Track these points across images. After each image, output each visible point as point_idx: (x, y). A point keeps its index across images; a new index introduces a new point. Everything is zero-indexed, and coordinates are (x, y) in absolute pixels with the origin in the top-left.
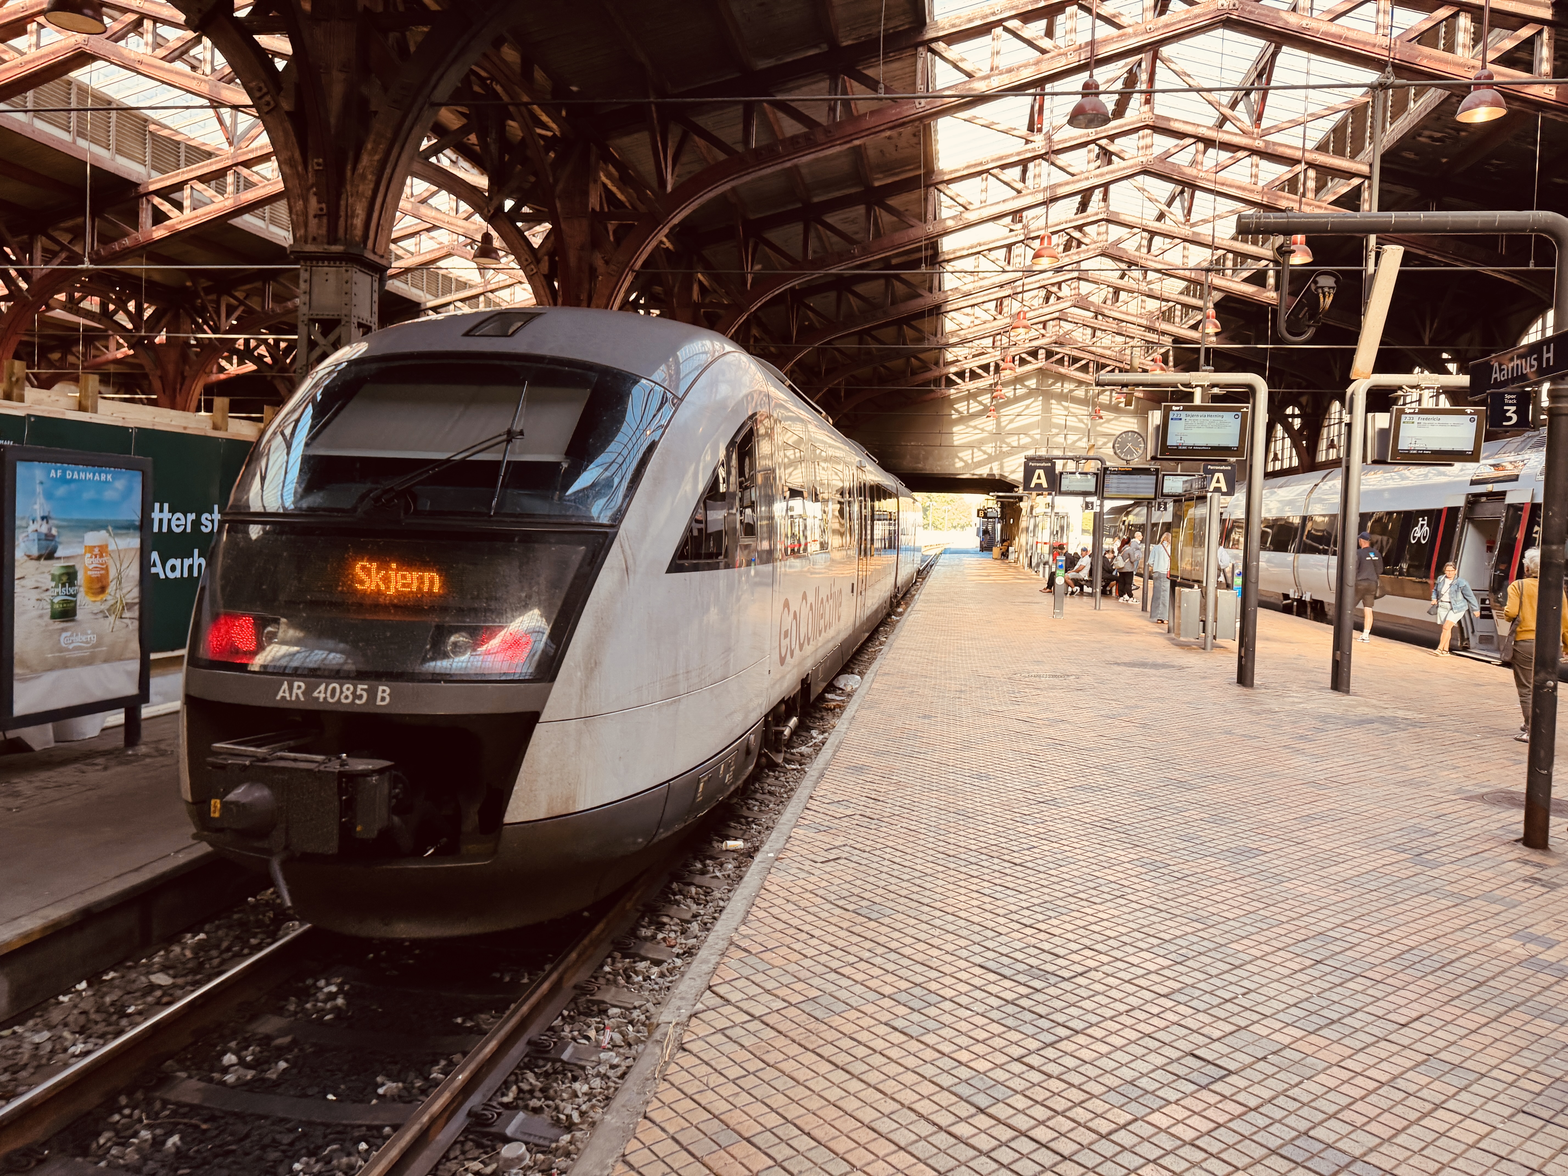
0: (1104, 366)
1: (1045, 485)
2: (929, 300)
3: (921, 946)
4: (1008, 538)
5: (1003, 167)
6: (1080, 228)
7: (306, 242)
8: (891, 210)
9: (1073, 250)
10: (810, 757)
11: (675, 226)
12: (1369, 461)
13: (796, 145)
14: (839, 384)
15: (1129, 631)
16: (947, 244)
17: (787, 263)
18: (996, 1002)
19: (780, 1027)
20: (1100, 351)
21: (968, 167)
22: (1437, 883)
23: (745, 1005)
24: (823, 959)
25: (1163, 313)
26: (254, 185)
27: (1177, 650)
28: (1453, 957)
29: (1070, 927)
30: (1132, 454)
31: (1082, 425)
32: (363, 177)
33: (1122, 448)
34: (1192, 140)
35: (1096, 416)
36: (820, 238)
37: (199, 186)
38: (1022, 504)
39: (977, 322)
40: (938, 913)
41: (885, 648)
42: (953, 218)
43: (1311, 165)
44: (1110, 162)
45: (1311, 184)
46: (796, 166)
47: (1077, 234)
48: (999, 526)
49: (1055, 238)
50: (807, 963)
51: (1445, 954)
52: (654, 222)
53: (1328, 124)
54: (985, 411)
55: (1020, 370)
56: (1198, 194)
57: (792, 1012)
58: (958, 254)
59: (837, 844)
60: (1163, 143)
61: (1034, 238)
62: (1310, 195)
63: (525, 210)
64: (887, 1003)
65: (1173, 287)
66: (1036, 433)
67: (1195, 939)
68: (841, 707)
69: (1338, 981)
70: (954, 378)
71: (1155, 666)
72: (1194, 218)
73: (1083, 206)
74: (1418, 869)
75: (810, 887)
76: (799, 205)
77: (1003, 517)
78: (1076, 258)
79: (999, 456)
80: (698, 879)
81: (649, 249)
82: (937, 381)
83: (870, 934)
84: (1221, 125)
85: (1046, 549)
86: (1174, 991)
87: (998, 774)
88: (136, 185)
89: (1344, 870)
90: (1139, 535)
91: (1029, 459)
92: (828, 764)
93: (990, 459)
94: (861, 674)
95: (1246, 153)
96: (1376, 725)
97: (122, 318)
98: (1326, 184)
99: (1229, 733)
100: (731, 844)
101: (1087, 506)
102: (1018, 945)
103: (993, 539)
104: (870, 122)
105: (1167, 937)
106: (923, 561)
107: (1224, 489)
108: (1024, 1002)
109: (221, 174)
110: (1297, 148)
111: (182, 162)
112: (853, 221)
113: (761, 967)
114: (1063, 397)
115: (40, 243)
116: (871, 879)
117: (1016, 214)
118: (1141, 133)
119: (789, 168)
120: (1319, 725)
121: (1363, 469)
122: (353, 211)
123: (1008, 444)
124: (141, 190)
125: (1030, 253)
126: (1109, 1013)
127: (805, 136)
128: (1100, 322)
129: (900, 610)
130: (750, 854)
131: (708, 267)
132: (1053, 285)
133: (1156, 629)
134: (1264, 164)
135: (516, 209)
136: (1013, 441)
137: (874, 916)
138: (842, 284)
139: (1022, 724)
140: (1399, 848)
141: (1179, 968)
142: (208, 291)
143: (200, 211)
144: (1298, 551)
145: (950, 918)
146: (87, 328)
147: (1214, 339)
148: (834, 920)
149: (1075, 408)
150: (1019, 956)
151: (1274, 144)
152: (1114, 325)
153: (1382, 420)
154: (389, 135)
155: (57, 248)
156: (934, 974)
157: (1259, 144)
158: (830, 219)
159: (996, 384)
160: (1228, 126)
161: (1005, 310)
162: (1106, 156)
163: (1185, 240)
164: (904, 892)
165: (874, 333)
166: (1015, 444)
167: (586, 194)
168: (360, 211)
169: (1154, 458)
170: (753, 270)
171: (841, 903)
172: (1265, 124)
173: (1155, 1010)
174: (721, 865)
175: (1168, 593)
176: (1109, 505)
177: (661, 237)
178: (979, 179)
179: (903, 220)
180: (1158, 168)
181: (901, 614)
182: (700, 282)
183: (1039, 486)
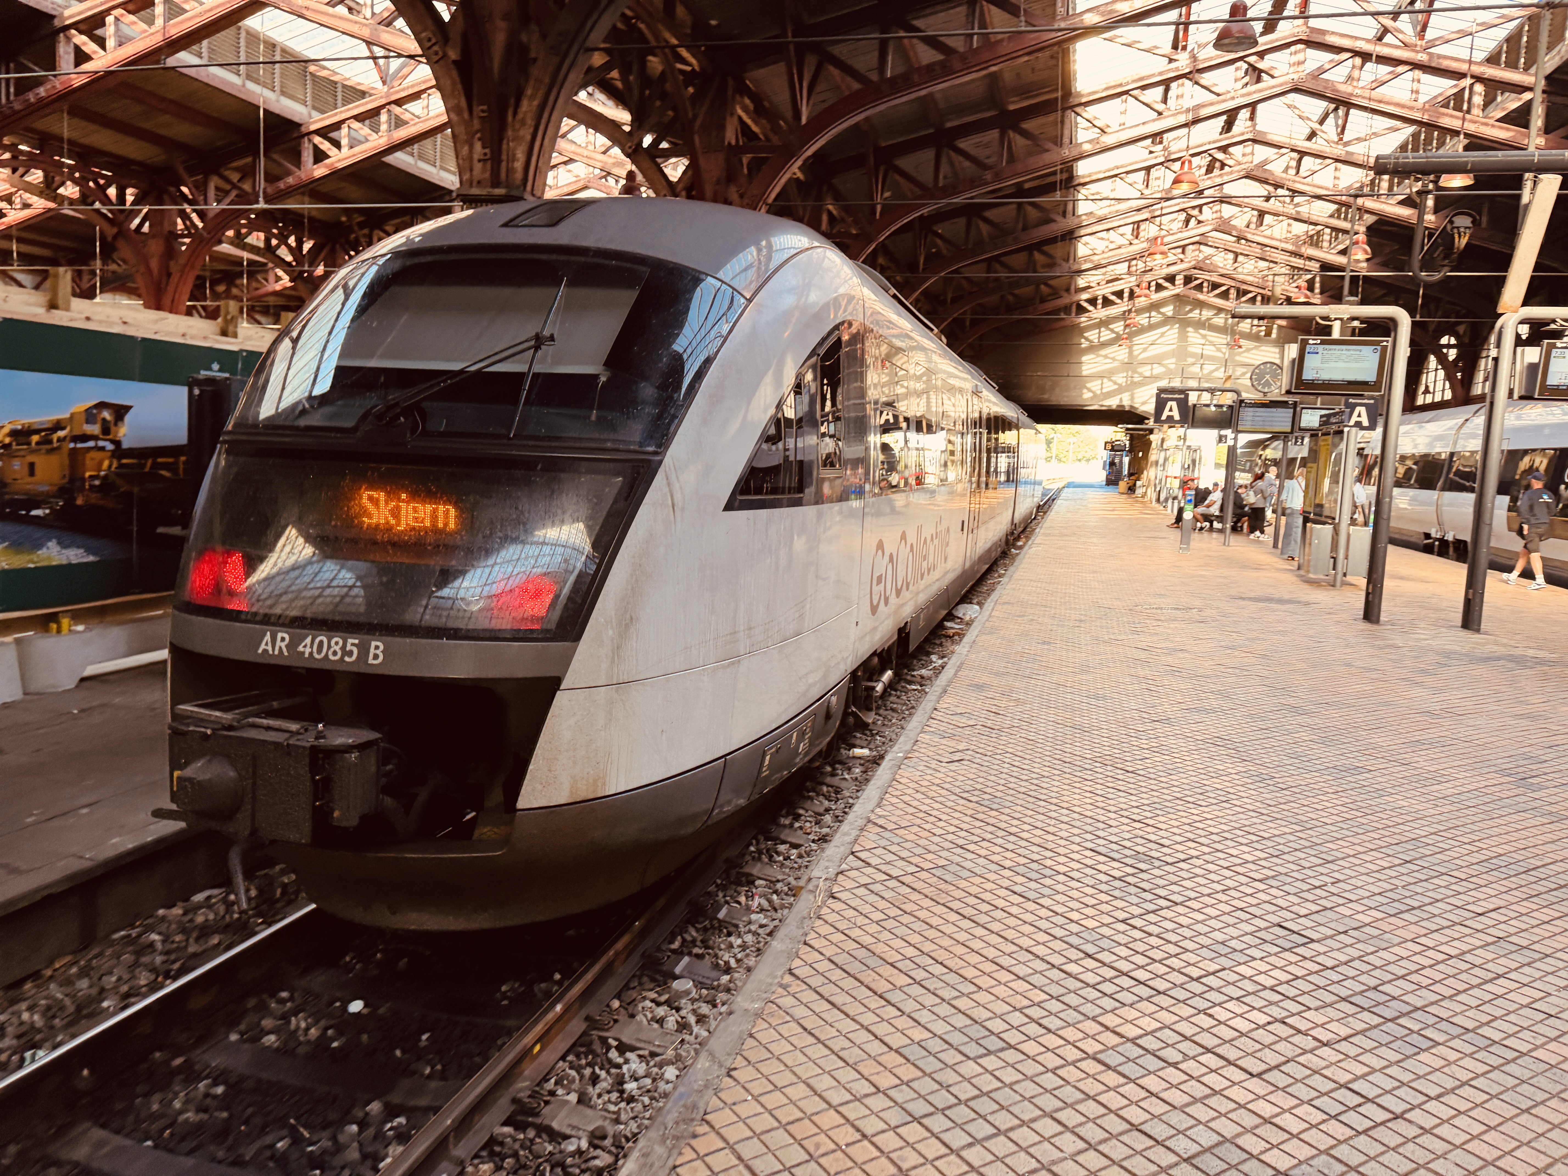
0: (1246, 292)
1: (1177, 417)
2: (1062, 225)
3: (1039, 832)
4: (1136, 472)
5: (1144, 88)
6: (1224, 149)
7: (471, 186)
8: (1025, 134)
9: (1216, 172)
10: (930, 679)
11: (809, 158)
12: (1516, 396)
13: (932, 73)
14: (964, 313)
15: (1258, 567)
16: (1083, 169)
17: (918, 191)
18: (1104, 878)
19: (914, 885)
20: (1241, 277)
21: (1107, 89)
22: (1538, 803)
23: (883, 868)
24: (950, 837)
25: (1312, 237)
26: (406, 123)
27: (1305, 586)
28: (1539, 863)
29: (1176, 823)
30: (1269, 385)
31: (1220, 355)
32: (523, 123)
33: (1259, 380)
34: (1349, 55)
35: (1234, 345)
36: (951, 164)
37: (356, 125)
38: (1152, 437)
39: (1112, 246)
40: (1054, 808)
41: (1004, 580)
42: (1090, 142)
43: (1478, 79)
44: (1259, 80)
45: (1478, 100)
46: (931, 95)
47: (1220, 156)
48: (1126, 460)
49: (1196, 161)
50: (936, 839)
51: (1532, 861)
52: (789, 153)
53: (1501, 33)
54: (1117, 339)
55: (1156, 297)
56: (1352, 111)
57: (924, 875)
58: (1094, 177)
59: (960, 748)
60: (1316, 58)
61: (1174, 160)
62: (1476, 111)
63: (664, 145)
64: (1007, 873)
65: (1322, 210)
66: (1171, 363)
67: (1292, 838)
68: (961, 635)
69: (1423, 877)
70: (1085, 305)
71: (1281, 601)
72: (1346, 138)
73: (1228, 126)
74: (1521, 790)
75: (937, 781)
76: (931, 131)
77: (1132, 450)
78: (1218, 181)
79: (1131, 386)
80: (828, 780)
81: (783, 181)
82: (1067, 309)
83: (991, 821)
84: (1380, 39)
85: (1176, 484)
86: (1268, 878)
87: (1115, 696)
88: (298, 125)
89: (1447, 789)
90: (1273, 471)
91: (1162, 391)
92: (950, 682)
93: (1120, 390)
94: (980, 604)
95: (1407, 68)
96: (1502, 662)
97: (284, 253)
98: (1495, 99)
99: (1348, 665)
100: (858, 751)
101: (1221, 439)
102: (1127, 836)
103: (1120, 471)
104: (1007, 47)
105: (1266, 835)
106: (1044, 495)
107: (1366, 423)
108: (1130, 879)
109: (375, 113)
110: (1463, 61)
111: (339, 102)
112: (987, 146)
113: (896, 840)
114: (1200, 325)
115: (214, 182)
116: (993, 778)
117: (1157, 137)
118: (1293, 48)
119: (925, 96)
120: (1443, 660)
121: (1508, 406)
122: (514, 155)
123: (1140, 374)
124: (304, 130)
125: (1171, 177)
126: (1206, 891)
127: (941, 63)
128: (1242, 247)
129: (1020, 543)
130: (877, 761)
131: (838, 198)
132: (1193, 208)
133: (1287, 566)
134: (1427, 78)
135: (655, 143)
136: (1146, 370)
137: (995, 806)
138: (972, 211)
139: (1141, 652)
140: (1503, 772)
141: (1275, 860)
142: (361, 225)
143: (356, 150)
144: (1443, 489)
145: (1065, 812)
146: (251, 263)
147: (1365, 265)
148: (959, 808)
149: (1213, 336)
150: (1128, 844)
151: (1440, 56)
152: (1257, 250)
153: (1532, 354)
154: (547, 80)
155: (228, 187)
156: (1049, 854)
157: (1422, 57)
158: (963, 144)
159: (1130, 311)
160: (1389, 38)
161: (1142, 234)
162: (1256, 74)
163: (1337, 160)
164: (1023, 790)
165: (1003, 259)
166: (1148, 374)
167: (722, 128)
168: (521, 155)
169: (1288, 392)
170: (882, 197)
171: (965, 795)
172: (1430, 34)
173: (1249, 891)
174: (849, 769)
175: (1300, 530)
176: (1244, 439)
177: (795, 170)
178: (1118, 100)
179: (1037, 144)
180: (1310, 85)
181: (1021, 548)
182: (830, 213)
183: (1170, 418)
